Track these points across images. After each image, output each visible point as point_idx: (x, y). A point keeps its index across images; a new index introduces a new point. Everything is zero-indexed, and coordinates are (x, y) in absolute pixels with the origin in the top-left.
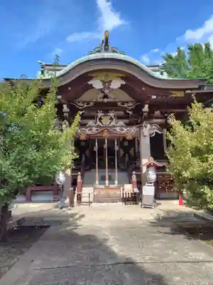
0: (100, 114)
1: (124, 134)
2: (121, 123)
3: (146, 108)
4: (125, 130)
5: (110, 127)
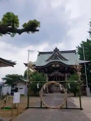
1: (61, 76)
2: (60, 73)
3: (66, 69)
5: (57, 74)
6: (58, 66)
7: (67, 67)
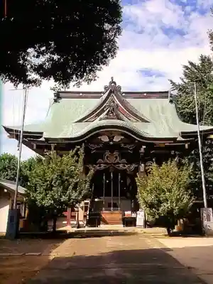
0: (108, 153)
1: (126, 169)
2: (124, 160)
3: (142, 150)
4: (127, 166)
5: (115, 164)
6: (117, 139)
7: (144, 144)
